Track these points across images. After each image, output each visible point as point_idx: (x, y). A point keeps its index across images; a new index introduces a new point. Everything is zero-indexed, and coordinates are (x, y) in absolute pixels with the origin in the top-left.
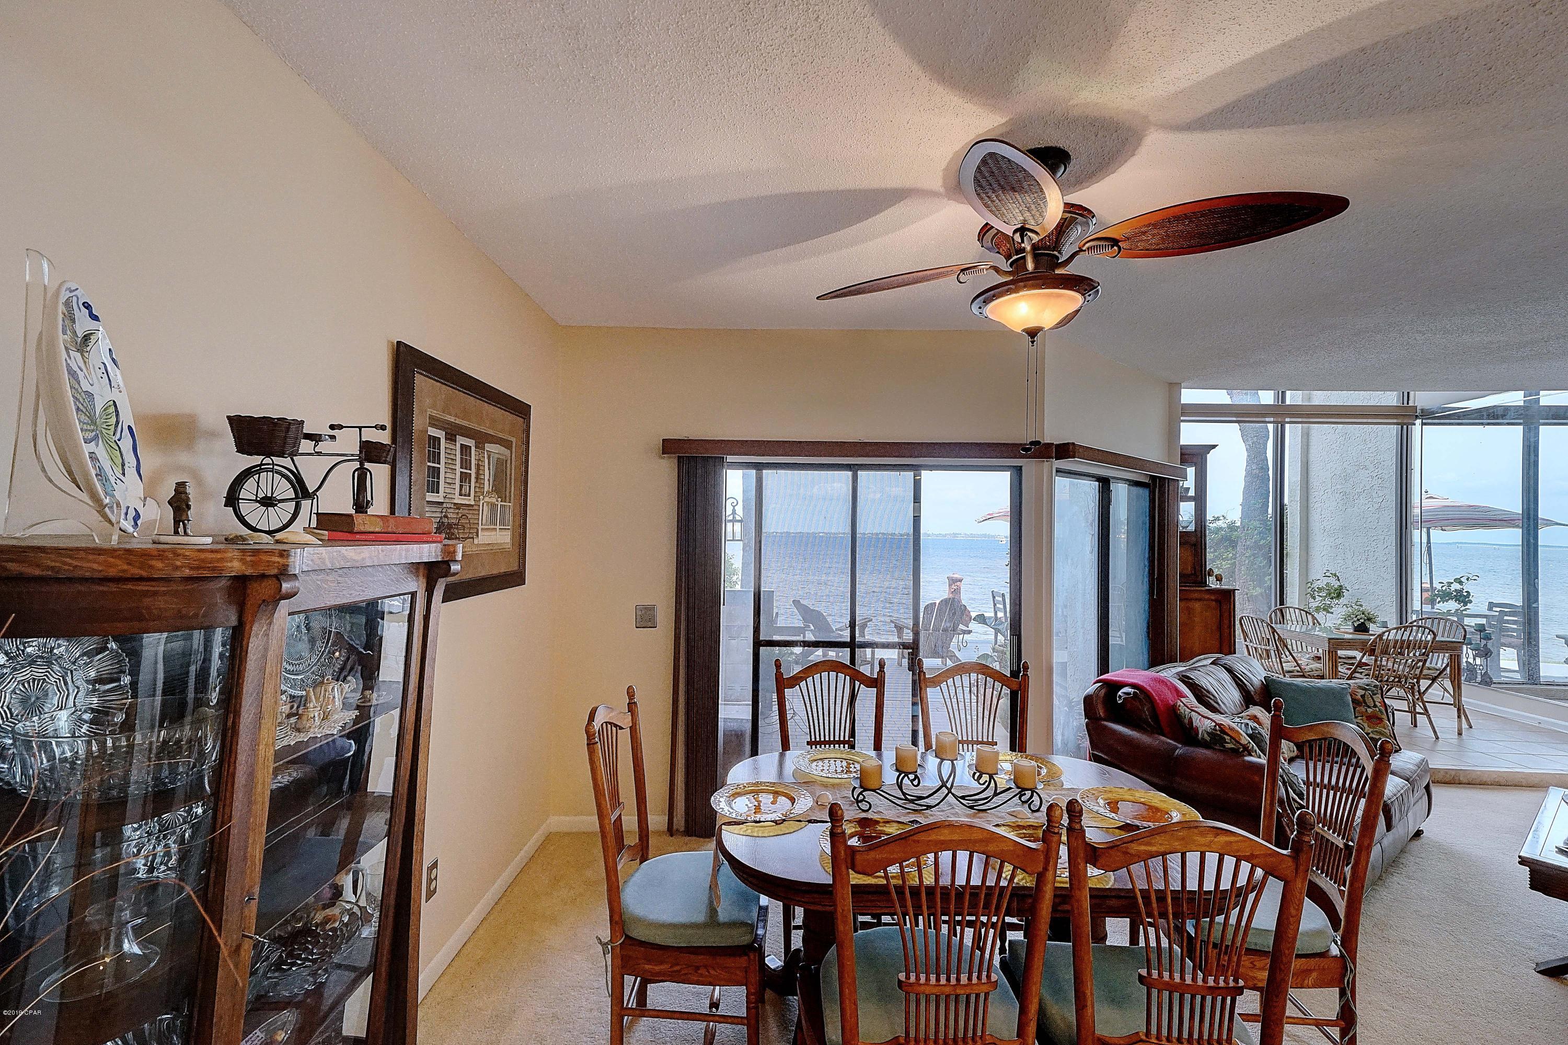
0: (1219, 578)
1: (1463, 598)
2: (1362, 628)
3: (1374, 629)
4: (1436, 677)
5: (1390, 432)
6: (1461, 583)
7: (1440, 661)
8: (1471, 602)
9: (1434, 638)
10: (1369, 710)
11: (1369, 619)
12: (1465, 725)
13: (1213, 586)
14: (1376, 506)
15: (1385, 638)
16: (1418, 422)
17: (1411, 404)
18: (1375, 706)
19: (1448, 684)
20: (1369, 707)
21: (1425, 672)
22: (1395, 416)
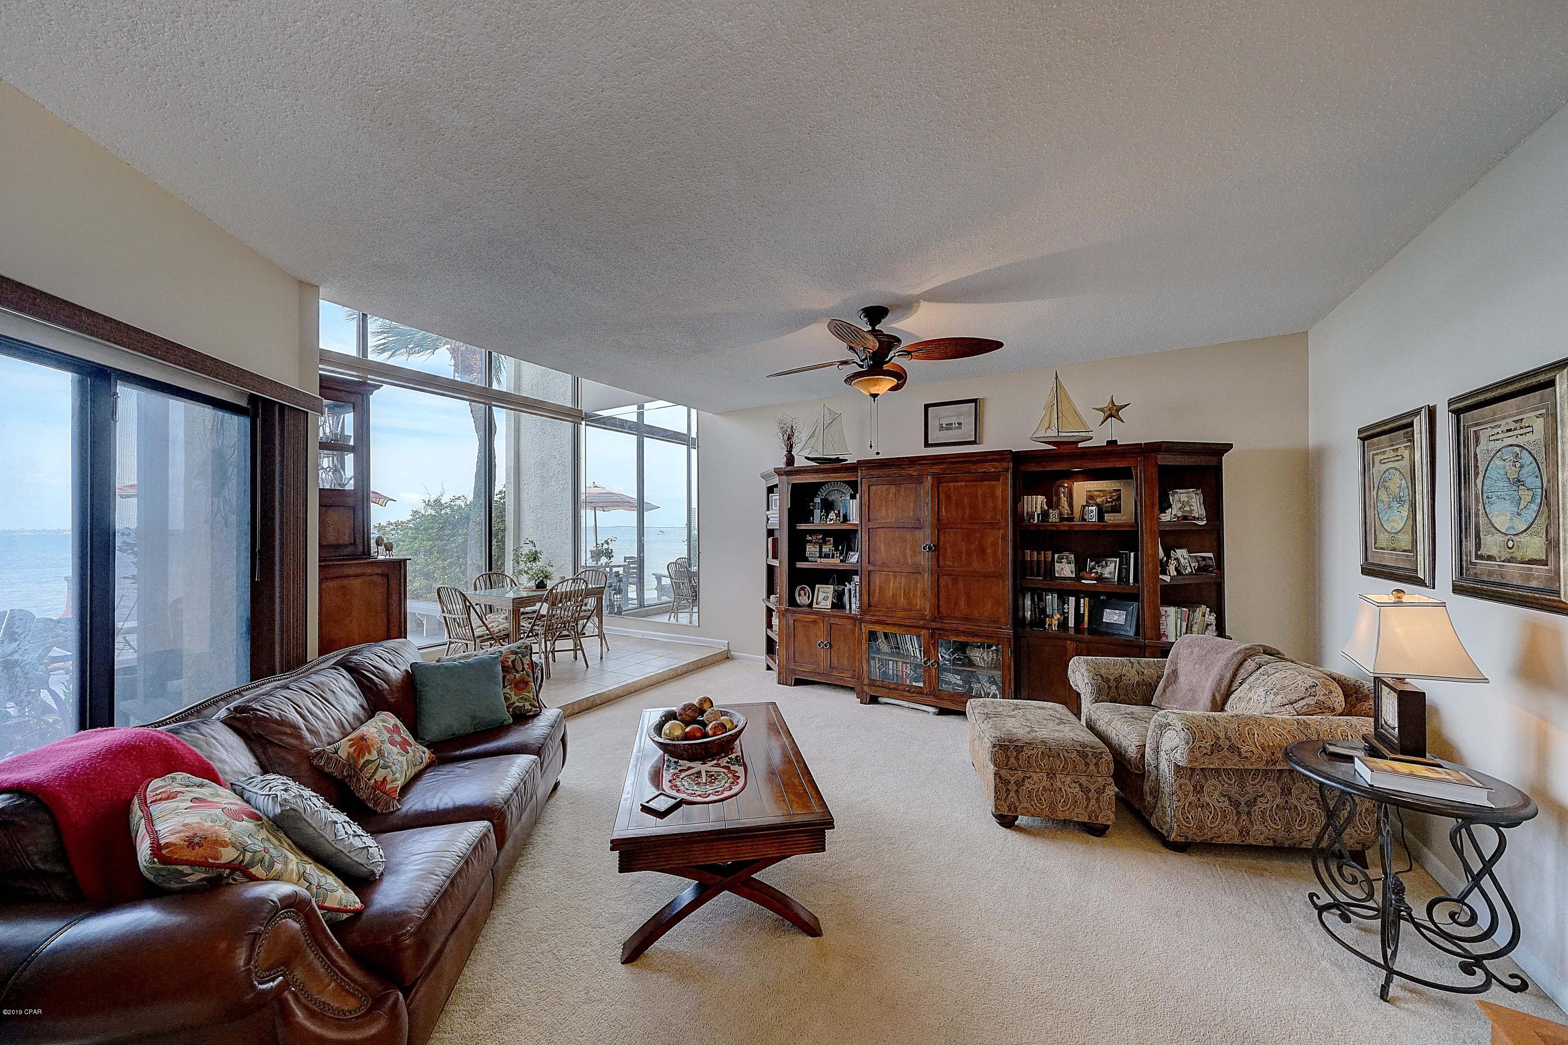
0: (389, 548)
1: (609, 554)
2: (541, 586)
3: (550, 584)
4: (590, 617)
5: (567, 427)
6: (608, 544)
7: (591, 602)
8: (613, 556)
9: (587, 586)
10: (518, 675)
11: (546, 577)
12: (605, 650)
13: (380, 557)
14: (561, 487)
15: (554, 591)
16: (583, 423)
17: (579, 408)
18: (523, 669)
19: (596, 620)
20: (517, 672)
21: (582, 614)
22: (570, 415)
